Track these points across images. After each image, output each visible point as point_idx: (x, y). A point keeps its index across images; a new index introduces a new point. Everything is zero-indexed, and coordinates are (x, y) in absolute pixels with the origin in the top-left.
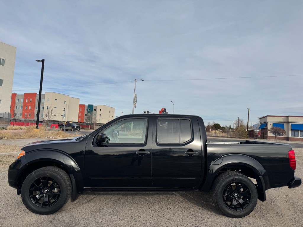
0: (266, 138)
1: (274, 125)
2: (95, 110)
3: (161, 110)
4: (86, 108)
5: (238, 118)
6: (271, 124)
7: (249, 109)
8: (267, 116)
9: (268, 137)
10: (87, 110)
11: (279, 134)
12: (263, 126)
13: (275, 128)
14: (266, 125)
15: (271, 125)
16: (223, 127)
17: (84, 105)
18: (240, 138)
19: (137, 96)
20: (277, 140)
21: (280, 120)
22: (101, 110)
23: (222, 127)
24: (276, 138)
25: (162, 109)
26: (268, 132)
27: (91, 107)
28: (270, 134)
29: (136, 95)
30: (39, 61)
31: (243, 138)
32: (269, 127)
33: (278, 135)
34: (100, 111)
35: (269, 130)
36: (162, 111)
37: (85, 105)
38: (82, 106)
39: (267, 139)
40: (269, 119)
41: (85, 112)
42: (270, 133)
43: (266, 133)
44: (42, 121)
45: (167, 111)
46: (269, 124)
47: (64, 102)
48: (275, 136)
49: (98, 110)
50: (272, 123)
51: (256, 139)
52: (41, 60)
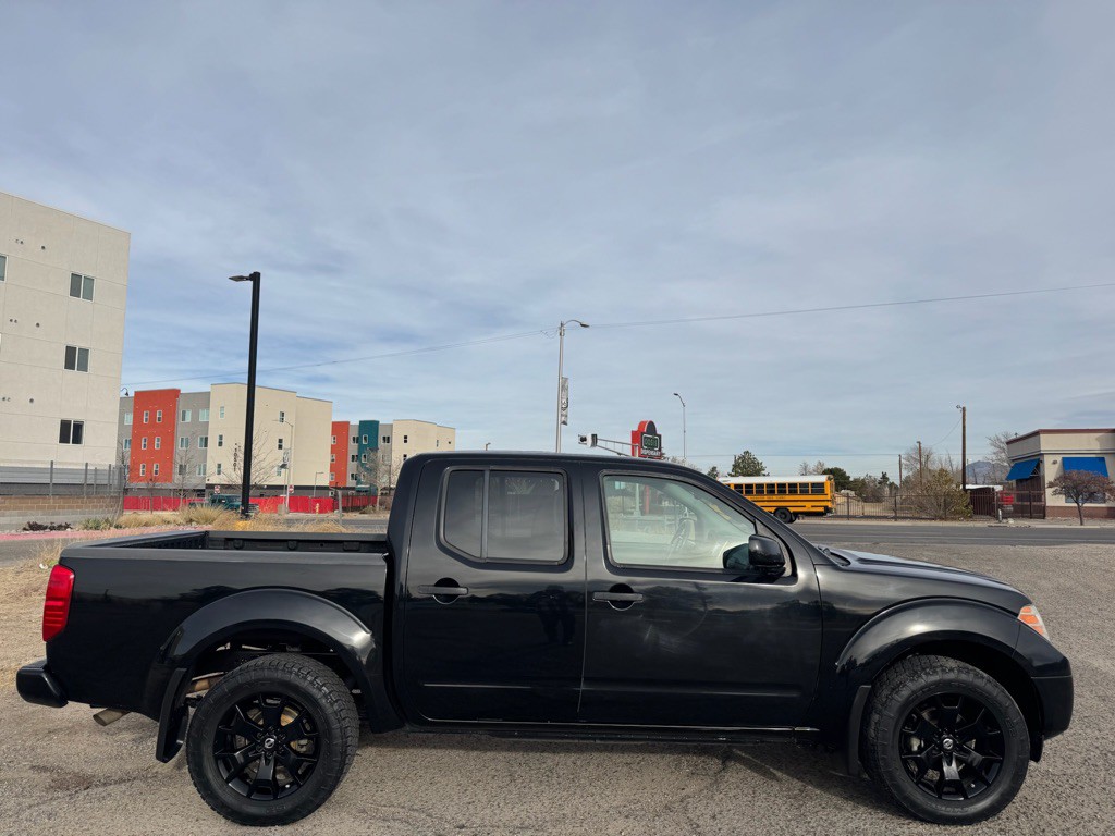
0: (1041, 512)
1: (1069, 463)
2: (387, 439)
3: (636, 429)
4: (354, 433)
5: (919, 443)
6: (1055, 462)
7: (964, 409)
8: (1036, 434)
9: (1047, 511)
10: (356, 440)
11: (1091, 497)
12: (1026, 472)
13: (1074, 474)
14: (1038, 466)
15: (1057, 466)
16: (856, 481)
17: (346, 424)
18: (941, 519)
19: (570, 384)
20: (1085, 519)
21: (1089, 445)
22: (406, 437)
23: (851, 479)
24: (1081, 514)
25: (642, 424)
26: (1049, 491)
27: (370, 428)
28: (1053, 499)
29: (567, 379)
30: (240, 278)
31: (953, 519)
32: (1051, 471)
33: (1086, 501)
34: (406, 441)
35: (1051, 485)
36: (643, 433)
37: (348, 423)
38: (340, 429)
39: (1044, 517)
40: (1046, 443)
41: (350, 448)
42: (1055, 493)
43: (1040, 497)
44: (203, 490)
45: (658, 433)
46: (1048, 460)
47: (278, 417)
48: (1076, 505)
49: (397, 440)
50: (1059, 459)
51: (1005, 521)
52: (248, 275)
